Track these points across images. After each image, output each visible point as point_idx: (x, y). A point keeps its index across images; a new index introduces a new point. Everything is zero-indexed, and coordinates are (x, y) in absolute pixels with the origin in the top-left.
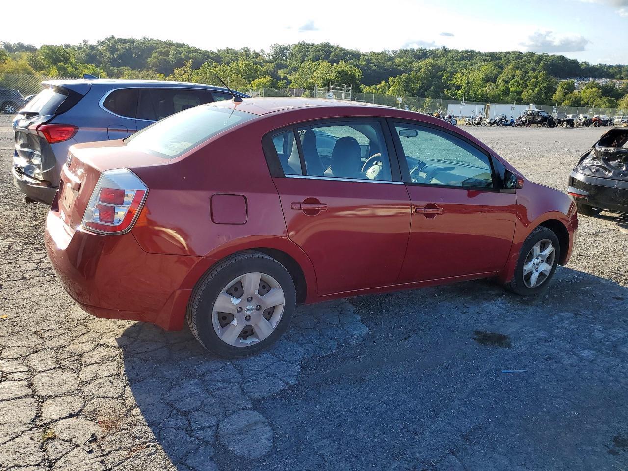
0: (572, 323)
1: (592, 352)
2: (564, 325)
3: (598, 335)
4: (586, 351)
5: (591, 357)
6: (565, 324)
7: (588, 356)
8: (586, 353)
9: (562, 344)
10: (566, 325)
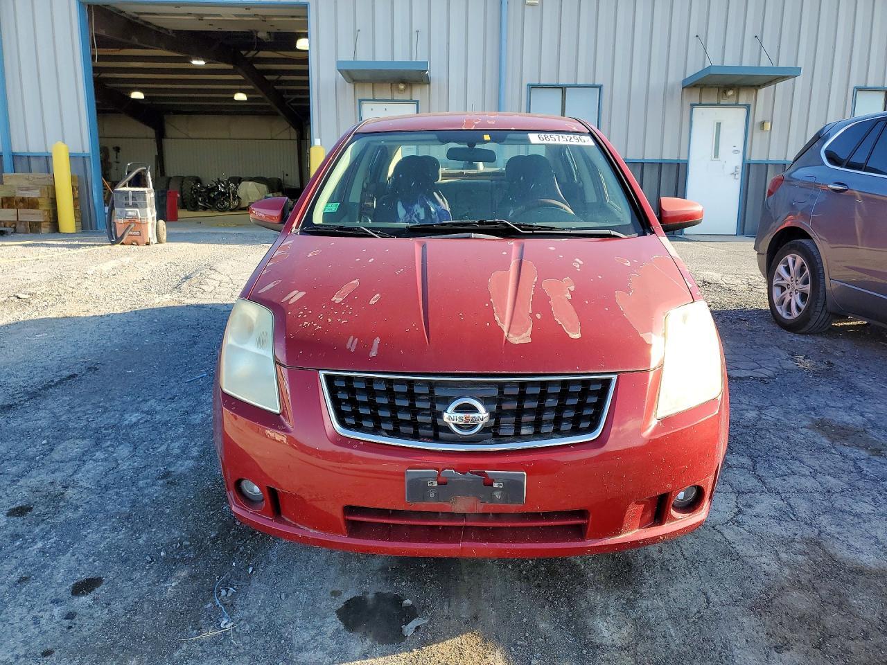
0: (167, 453)
1: (127, 422)
2: (177, 444)
3: (124, 451)
4: (134, 420)
5: (126, 416)
6: (176, 448)
7: (130, 416)
8: (134, 418)
9: (166, 418)
10: (173, 445)
